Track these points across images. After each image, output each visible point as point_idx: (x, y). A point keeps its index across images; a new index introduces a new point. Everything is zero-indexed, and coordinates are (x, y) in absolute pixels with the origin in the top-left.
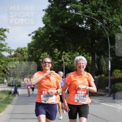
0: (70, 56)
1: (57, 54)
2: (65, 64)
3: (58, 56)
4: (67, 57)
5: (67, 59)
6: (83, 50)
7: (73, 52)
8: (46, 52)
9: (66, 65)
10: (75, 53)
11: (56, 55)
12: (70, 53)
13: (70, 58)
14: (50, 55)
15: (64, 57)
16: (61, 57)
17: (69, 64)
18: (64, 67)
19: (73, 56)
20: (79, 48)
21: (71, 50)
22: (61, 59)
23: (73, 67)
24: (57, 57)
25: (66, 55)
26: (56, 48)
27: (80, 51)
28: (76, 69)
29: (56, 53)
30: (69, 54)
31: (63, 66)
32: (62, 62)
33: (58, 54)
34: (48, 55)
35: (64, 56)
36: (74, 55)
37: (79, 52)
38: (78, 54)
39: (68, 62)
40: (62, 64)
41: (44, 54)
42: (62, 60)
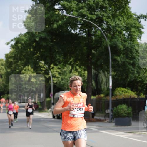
0: (59, 71)
1: (43, 67)
2: (53, 81)
3: (45, 71)
4: (56, 71)
5: (56, 74)
6: (77, 62)
7: (63, 65)
8: (28, 66)
9: (55, 82)
10: (66, 66)
11: (42, 69)
12: (60, 66)
13: (59, 74)
14: (34, 70)
15: (51, 72)
16: (48, 72)
17: (59, 80)
18: (52, 84)
19: (63, 71)
20: (71, 60)
21: (61, 63)
22: (48, 74)
23: (64, 85)
24: (43, 72)
25: (55, 69)
26: (41, 61)
27: (72, 63)
28: (67, 88)
29: (41, 66)
30: (59, 68)
31: (51, 82)
32: (50, 78)
33: (45, 68)
34: (31, 70)
35: (52, 70)
36: (65, 70)
37: (71, 66)
38: (70, 68)
39: (58, 78)
40: (50, 81)
41: (26, 68)
42: (50, 76)
